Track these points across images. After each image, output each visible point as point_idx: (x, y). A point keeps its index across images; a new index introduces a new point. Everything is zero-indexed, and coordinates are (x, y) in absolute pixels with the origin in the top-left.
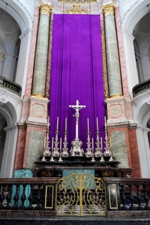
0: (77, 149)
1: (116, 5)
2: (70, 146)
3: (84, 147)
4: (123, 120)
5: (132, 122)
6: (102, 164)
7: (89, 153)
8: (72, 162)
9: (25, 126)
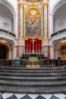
0: (33, 52)
1: (48, 3)
2: (31, 52)
3: (35, 52)
4: (47, 44)
5: (49, 45)
6: (40, 56)
7: (36, 53)
8: (32, 56)
9: (18, 47)
